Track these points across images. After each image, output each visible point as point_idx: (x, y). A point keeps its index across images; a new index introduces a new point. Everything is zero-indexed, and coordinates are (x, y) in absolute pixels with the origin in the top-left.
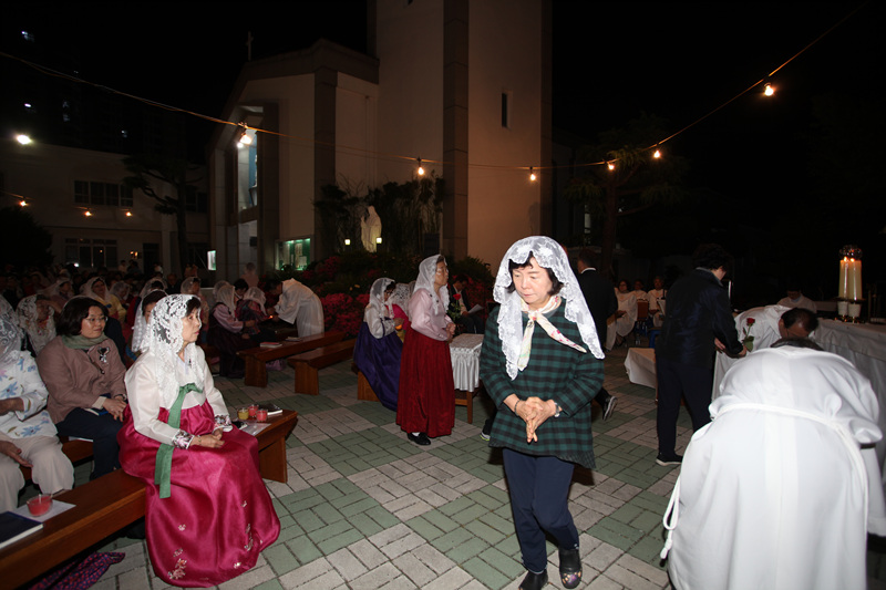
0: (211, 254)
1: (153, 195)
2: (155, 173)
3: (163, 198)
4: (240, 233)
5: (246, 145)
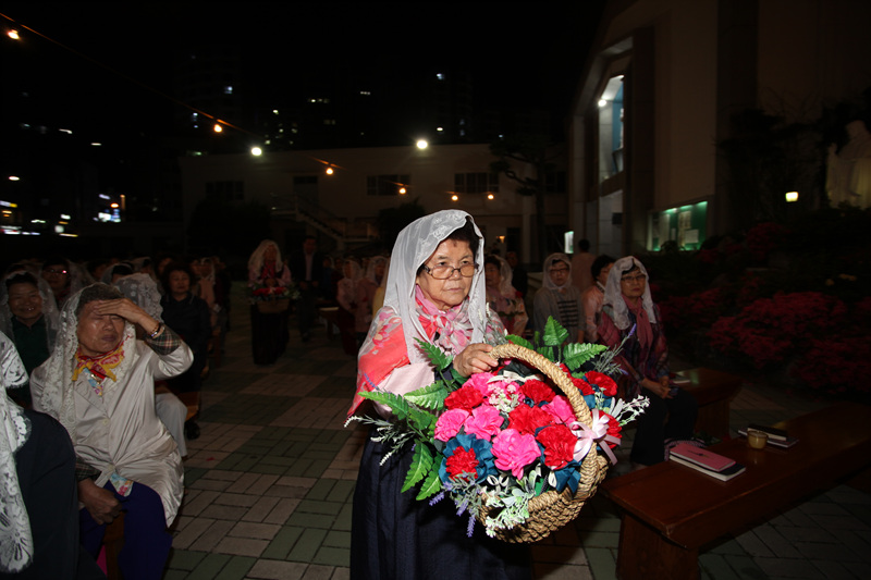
0: (569, 236)
1: (514, 177)
2: (516, 155)
3: (523, 179)
4: (601, 209)
5: (608, 101)
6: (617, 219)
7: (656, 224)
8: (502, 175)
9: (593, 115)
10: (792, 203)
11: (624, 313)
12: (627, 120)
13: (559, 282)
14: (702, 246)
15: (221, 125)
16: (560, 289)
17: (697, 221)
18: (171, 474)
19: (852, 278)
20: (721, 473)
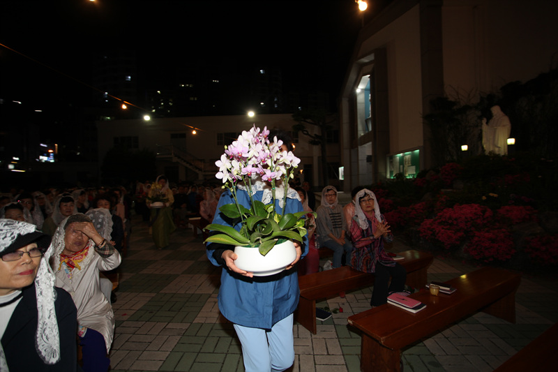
0: (341, 169)
1: (308, 134)
2: (309, 120)
3: (313, 135)
4: (360, 154)
5: (362, 89)
6: (369, 159)
7: (391, 162)
8: (300, 133)
9: (353, 98)
10: (464, 151)
11: (365, 220)
12: (373, 100)
13: (331, 202)
14: (417, 176)
15: (126, 104)
16: (331, 206)
17: (414, 161)
18: (108, 324)
19: (495, 195)
20: (413, 309)
